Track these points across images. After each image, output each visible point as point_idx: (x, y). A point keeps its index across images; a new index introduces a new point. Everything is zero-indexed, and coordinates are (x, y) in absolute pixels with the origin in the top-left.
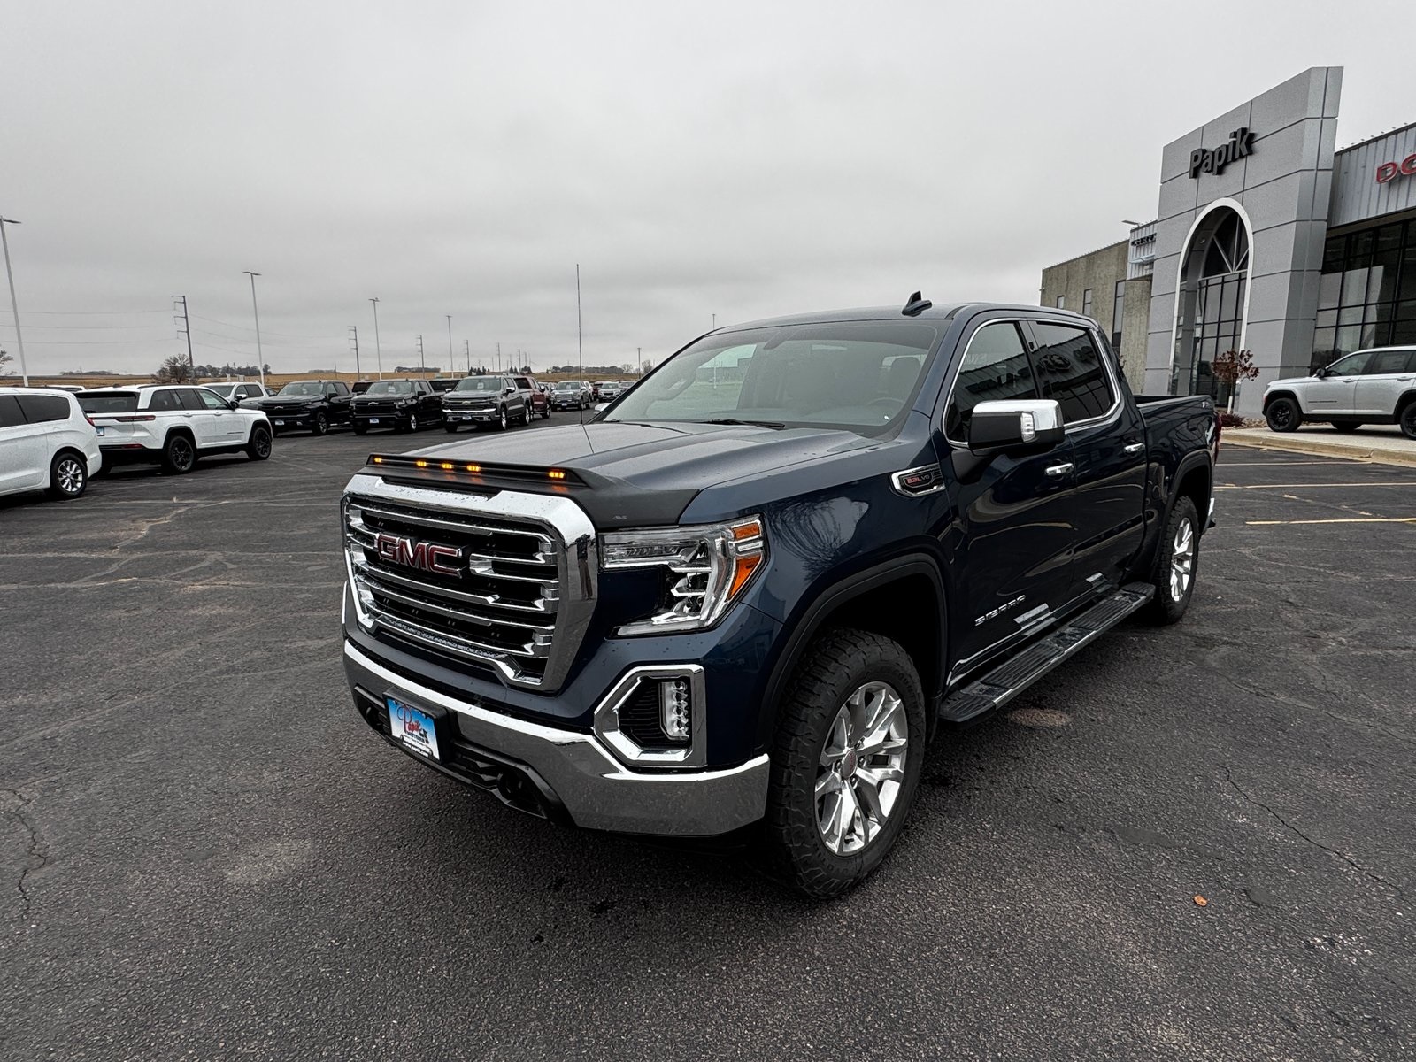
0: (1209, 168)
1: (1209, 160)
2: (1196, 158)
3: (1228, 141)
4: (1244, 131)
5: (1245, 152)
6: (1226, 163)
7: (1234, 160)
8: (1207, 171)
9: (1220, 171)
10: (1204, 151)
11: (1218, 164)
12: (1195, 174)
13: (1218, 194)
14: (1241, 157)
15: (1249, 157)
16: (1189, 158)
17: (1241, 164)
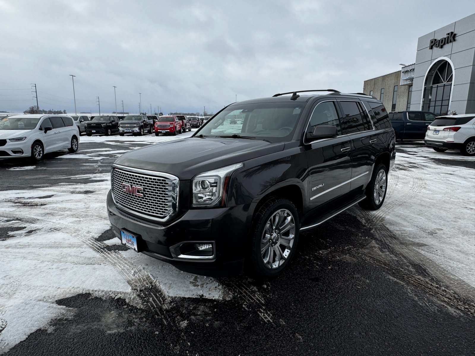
0: (437, 46)
1: (438, 43)
2: (432, 42)
3: (446, 36)
4: (452, 33)
6: (444, 44)
7: (448, 43)
8: (437, 47)
9: (442, 47)
10: (435, 40)
11: (441, 44)
12: (431, 48)
13: (441, 55)
14: (451, 42)
16: (429, 42)
17: (450, 44)
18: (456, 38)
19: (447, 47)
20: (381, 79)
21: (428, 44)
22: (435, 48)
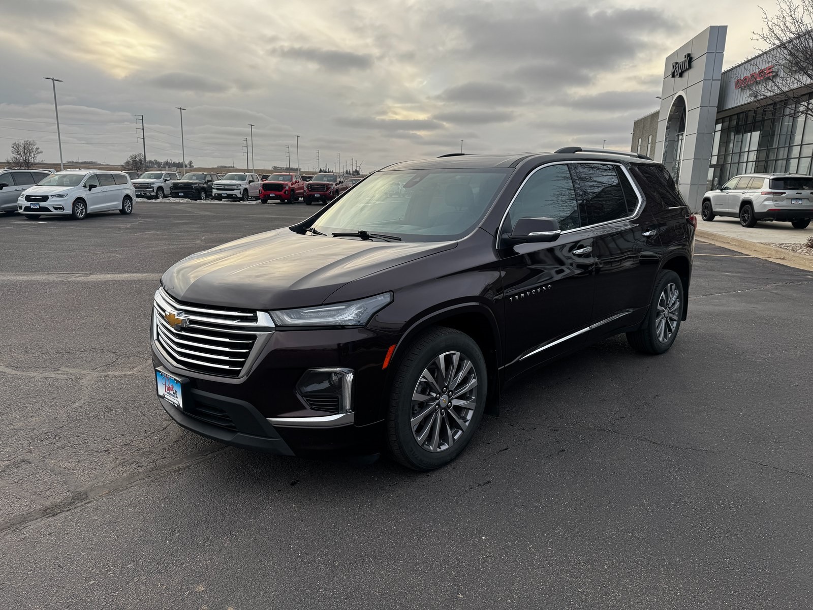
0: (677, 73)
1: (677, 69)
2: (674, 67)
3: (683, 59)
4: (689, 55)
5: (687, 68)
6: (682, 72)
7: (686, 70)
8: (677, 75)
9: (681, 75)
10: (677, 63)
11: (680, 71)
13: (680, 88)
15: (690, 70)
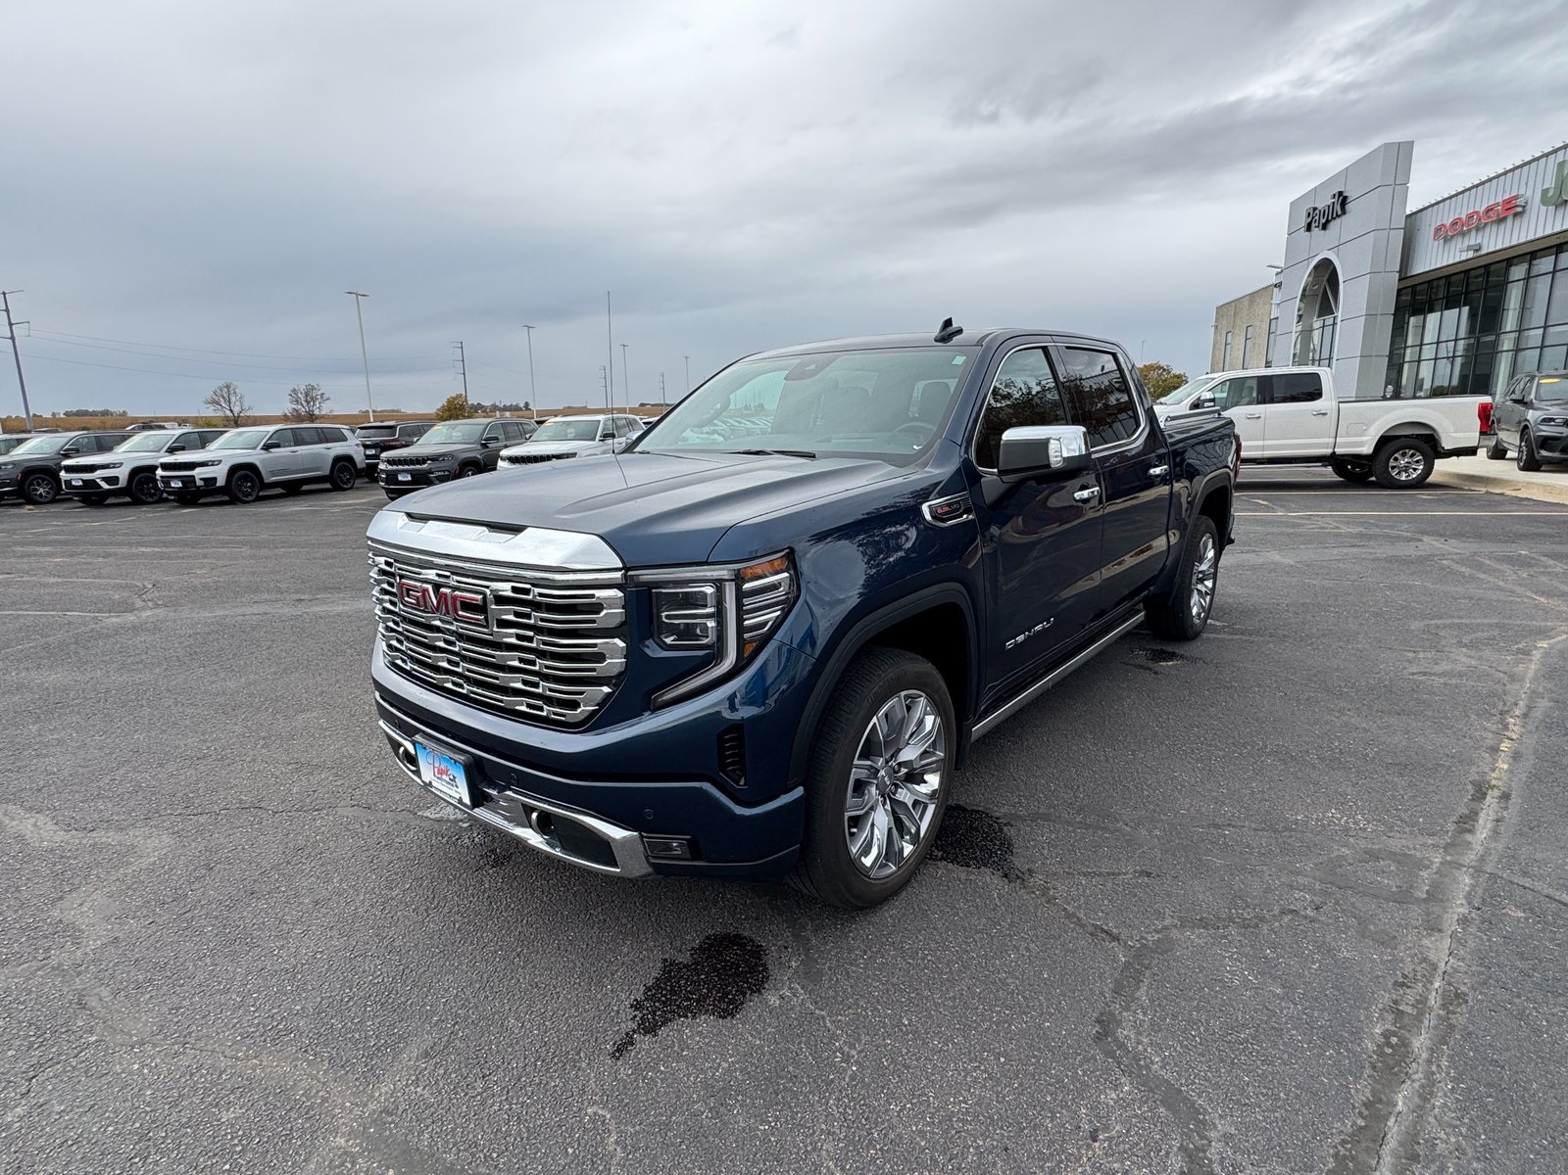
0: (1317, 224)
1: (1317, 218)
2: (1309, 215)
3: (1330, 201)
4: (1340, 193)
5: (1339, 213)
6: (1328, 221)
7: (1334, 218)
8: (1317, 227)
9: (1324, 227)
10: (1315, 209)
11: (1323, 221)
12: (1309, 228)
14: (1338, 216)
15: (1343, 217)
16: (1305, 215)
17: (1338, 220)
18: (1348, 207)
19: (1334, 225)
20: (1246, 303)
21: (1303, 223)
22: (1316, 231)
